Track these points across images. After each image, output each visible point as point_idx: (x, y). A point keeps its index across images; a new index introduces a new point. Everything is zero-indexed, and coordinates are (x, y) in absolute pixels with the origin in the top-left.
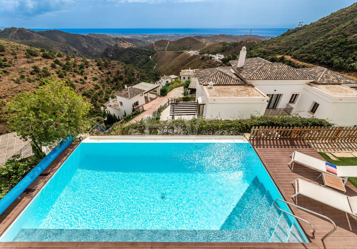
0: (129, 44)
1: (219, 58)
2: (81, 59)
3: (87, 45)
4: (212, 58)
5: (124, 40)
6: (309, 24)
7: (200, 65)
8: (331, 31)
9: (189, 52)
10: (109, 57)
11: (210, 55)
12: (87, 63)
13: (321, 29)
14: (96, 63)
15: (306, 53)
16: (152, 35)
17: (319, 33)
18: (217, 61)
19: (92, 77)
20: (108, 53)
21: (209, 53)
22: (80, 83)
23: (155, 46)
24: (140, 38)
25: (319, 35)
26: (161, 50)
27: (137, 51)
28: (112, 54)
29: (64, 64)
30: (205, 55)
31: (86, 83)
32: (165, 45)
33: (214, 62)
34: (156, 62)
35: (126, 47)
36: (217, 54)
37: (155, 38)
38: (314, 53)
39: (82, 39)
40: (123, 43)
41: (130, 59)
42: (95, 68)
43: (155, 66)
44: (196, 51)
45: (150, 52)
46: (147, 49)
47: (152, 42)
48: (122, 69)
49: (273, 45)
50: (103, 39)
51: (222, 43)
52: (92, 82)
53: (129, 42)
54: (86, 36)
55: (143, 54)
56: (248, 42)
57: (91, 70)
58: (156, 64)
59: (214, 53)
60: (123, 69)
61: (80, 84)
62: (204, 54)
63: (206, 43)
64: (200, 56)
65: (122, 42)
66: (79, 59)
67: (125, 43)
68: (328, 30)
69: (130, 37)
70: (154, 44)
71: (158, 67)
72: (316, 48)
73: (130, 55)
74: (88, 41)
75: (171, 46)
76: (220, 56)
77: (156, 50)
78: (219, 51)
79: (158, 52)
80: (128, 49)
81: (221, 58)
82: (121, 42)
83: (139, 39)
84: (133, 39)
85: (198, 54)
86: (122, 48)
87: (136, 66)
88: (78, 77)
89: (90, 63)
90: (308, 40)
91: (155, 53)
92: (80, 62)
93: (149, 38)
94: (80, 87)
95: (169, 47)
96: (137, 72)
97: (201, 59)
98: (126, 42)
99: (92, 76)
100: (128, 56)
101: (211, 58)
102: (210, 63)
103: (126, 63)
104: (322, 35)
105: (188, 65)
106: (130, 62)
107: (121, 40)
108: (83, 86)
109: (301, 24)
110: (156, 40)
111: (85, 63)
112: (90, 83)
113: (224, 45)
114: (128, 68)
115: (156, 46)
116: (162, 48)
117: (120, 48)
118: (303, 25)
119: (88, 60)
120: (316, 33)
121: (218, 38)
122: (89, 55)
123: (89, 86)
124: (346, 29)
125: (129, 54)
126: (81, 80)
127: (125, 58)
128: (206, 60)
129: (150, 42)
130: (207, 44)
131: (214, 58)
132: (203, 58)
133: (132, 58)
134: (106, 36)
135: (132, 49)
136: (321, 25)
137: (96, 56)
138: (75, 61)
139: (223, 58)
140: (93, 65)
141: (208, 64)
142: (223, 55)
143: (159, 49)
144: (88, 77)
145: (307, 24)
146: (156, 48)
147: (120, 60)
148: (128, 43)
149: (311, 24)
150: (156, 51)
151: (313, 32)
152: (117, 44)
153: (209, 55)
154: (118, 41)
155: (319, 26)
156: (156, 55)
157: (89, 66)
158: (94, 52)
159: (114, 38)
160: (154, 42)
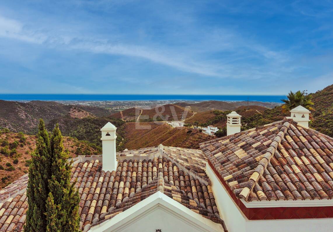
0: (87, 114)
1: (212, 131)
3: (26, 115)
4: (203, 131)
5: (80, 108)
7: (185, 140)
11: (199, 127)
12: (22, 141)
13: (329, 99)
15: (318, 126)
16: (119, 102)
17: (329, 103)
18: (209, 135)
19: (25, 161)
21: (197, 124)
22: (6, 170)
23: (122, 115)
24: (103, 105)
26: (131, 122)
27: (97, 122)
30: (192, 127)
31: (14, 170)
33: (206, 136)
34: (123, 137)
35: (82, 118)
36: (208, 127)
37: (123, 106)
38: (327, 127)
39: (20, 108)
40: (79, 112)
41: (85, 133)
42: (33, 148)
43: (121, 142)
46: (110, 120)
47: (119, 110)
48: (72, 147)
49: (278, 115)
50: (51, 107)
51: (214, 112)
52: (24, 167)
53: (87, 111)
54: (28, 104)
56: (247, 111)
57: (26, 151)
58: (123, 139)
59: (205, 125)
60: (74, 147)
61: (4, 171)
62: (191, 125)
63: (192, 112)
64: (186, 129)
65: (77, 111)
66: (13, 136)
67: (81, 113)
69: (88, 105)
70: (121, 113)
71: (125, 143)
72: (327, 121)
73: (85, 128)
74: (29, 110)
76: (212, 128)
77: (123, 120)
78: (211, 122)
79: (126, 123)
80: (83, 120)
81: (215, 131)
82: (75, 112)
83: (101, 107)
84: (92, 107)
86: (76, 118)
87: (93, 142)
88: (4, 161)
89: (27, 141)
90: (318, 110)
92: (13, 140)
93: (115, 105)
94: (4, 177)
96: (95, 151)
97: (188, 132)
98: (83, 112)
99: (25, 158)
100: (83, 128)
101: (201, 131)
102: (200, 138)
103: (79, 139)
105: (168, 141)
106: (84, 138)
107: (76, 109)
108: (9, 173)
110: (125, 107)
112: (20, 169)
113: (217, 114)
114: (82, 146)
115: (124, 116)
116: (132, 119)
117: (72, 118)
119: (26, 136)
120: (326, 103)
121: (208, 106)
122: (24, 128)
123: (17, 174)
126: (8, 165)
127: (78, 132)
128: (194, 134)
129: (115, 110)
130: (195, 113)
131: (205, 131)
132: (190, 132)
133: (89, 132)
134: (55, 103)
135: (90, 120)
136: (328, 94)
138: (6, 138)
139: (217, 131)
140: (31, 142)
141: (197, 139)
142: (216, 128)
143: (128, 119)
144: (20, 160)
145: (312, 93)
146: (124, 118)
147: (70, 134)
148: (85, 112)
149: (317, 93)
150: (124, 122)
151: (321, 102)
152: (69, 114)
153: (197, 127)
154: (72, 109)
155: (325, 95)
156: (123, 127)
157: (25, 145)
158: (33, 123)
159: (67, 106)
160: (121, 111)
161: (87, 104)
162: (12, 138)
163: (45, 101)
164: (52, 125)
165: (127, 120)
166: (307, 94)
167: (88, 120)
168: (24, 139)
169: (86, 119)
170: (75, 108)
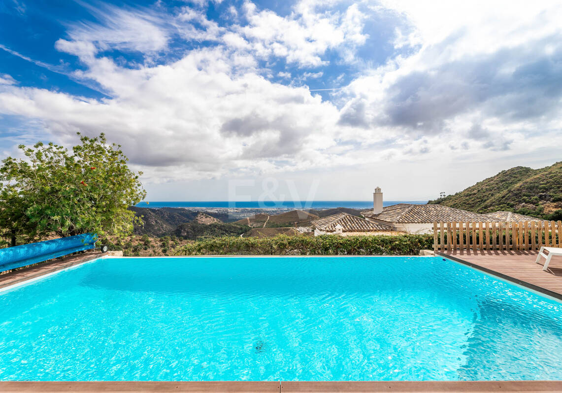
0: (214, 220)
2: (141, 237)
3: (155, 221)
5: (208, 214)
6: (454, 194)
8: (488, 201)
9: (298, 229)
10: (183, 236)
12: (147, 244)
13: (473, 199)
14: (160, 244)
16: (246, 209)
17: (473, 204)
20: (182, 231)
23: (249, 221)
24: (230, 212)
25: (473, 206)
26: (258, 227)
27: (223, 228)
28: (187, 232)
29: (114, 244)
32: (263, 220)
35: (209, 224)
37: (250, 212)
39: (151, 214)
40: (206, 218)
44: (307, 228)
45: (241, 229)
46: (237, 226)
47: (246, 217)
50: (180, 214)
53: (214, 217)
54: (158, 210)
55: (232, 232)
65: (204, 217)
66: (137, 238)
67: (208, 219)
68: (482, 200)
69: (217, 212)
74: (158, 216)
75: (272, 222)
77: (250, 226)
79: (253, 229)
80: (210, 225)
82: (202, 218)
83: (229, 214)
84: (220, 214)
85: (311, 231)
86: (203, 224)
89: (151, 244)
91: (249, 230)
92: (137, 242)
93: (242, 213)
95: (268, 223)
98: (210, 218)
104: (478, 206)
109: (443, 194)
110: (252, 214)
111: (145, 243)
115: (251, 222)
116: (259, 225)
117: (200, 224)
118: (447, 195)
119: (150, 239)
120: (469, 204)
122: (153, 233)
124: (506, 199)
125: (212, 231)
129: (242, 217)
134: (184, 210)
135: (216, 225)
136: (471, 195)
137: (164, 235)
140: (156, 245)
145: (452, 195)
146: (251, 224)
148: (212, 218)
149: (456, 194)
150: (251, 228)
151: (463, 203)
152: (197, 220)
154: (200, 215)
155: (467, 196)
156: (250, 233)
157: (149, 248)
158: (162, 229)
159: (194, 213)
160: (248, 218)
161: (214, 210)
162: (137, 240)
163: (175, 208)
164: (179, 231)
165: (254, 226)
166: (445, 196)
167: (215, 226)
168: (148, 241)
169: (212, 224)
170: (203, 214)
